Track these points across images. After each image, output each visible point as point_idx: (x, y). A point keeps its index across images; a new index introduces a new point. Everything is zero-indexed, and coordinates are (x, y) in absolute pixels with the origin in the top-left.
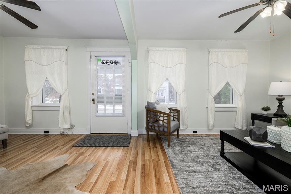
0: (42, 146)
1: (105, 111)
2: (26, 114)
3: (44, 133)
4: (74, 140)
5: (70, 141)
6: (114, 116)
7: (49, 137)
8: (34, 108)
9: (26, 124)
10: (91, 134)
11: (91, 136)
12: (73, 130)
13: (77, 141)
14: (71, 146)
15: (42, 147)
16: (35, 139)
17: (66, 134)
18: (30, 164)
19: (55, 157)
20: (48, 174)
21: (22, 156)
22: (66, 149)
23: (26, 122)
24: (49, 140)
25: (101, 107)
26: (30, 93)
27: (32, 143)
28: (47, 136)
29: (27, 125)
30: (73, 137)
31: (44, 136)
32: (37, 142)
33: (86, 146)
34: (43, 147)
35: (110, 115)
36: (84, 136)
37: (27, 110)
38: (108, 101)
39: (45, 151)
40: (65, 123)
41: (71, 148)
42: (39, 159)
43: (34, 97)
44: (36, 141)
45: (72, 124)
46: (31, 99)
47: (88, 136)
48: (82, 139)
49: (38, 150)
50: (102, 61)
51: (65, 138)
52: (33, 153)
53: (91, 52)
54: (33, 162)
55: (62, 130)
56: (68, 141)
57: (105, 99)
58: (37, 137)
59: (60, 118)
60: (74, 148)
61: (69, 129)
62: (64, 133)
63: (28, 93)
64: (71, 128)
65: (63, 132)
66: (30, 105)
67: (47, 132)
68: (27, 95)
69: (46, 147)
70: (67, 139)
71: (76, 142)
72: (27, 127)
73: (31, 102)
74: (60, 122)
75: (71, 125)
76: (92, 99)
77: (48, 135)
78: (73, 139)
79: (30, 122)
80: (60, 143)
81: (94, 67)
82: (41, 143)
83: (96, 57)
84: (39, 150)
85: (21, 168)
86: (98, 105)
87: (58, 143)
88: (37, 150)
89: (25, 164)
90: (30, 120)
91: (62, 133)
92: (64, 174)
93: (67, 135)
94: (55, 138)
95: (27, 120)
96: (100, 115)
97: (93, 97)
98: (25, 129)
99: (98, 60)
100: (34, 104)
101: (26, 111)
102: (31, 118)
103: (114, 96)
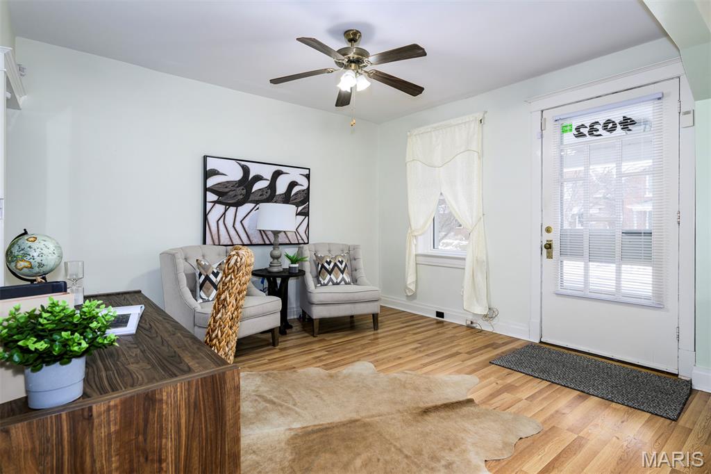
0: (429, 342)
1: (586, 282)
2: (406, 270)
3: (434, 316)
4: (495, 349)
5: (486, 347)
6: (617, 301)
7: (443, 326)
8: (421, 260)
9: (407, 291)
10: (541, 342)
11: (539, 347)
12: (495, 322)
13: (503, 353)
14: (486, 360)
15: (429, 345)
16: (420, 325)
17: (478, 327)
18: (406, 371)
19: (450, 374)
20: (434, 404)
21: (398, 352)
22: (475, 364)
23: (406, 288)
24: (444, 333)
25: (573, 271)
26: (413, 229)
27: (415, 332)
28: (441, 325)
29: (409, 294)
30: (493, 341)
31: (435, 322)
32: (423, 332)
33: (522, 371)
34: (431, 346)
35: (603, 297)
36: (520, 345)
37: (409, 263)
38: (597, 251)
39: (434, 353)
40: (477, 301)
41: (486, 366)
42: (422, 368)
43: (420, 235)
44: (422, 329)
45: (492, 307)
46: (415, 241)
47: (531, 346)
48: (514, 351)
49: (422, 349)
50: (578, 129)
51: (476, 338)
52: (414, 352)
53: (542, 111)
54: (413, 371)
55: (470, 318)
56: (480, 345)
57: (586, 245)
58: (423, 323)
59: (465, 287)
60: (493, 368)
61: (485, 316)
62: (474, 325)
63: (411, 229)
64: (490, 316)
65: (472, 323)
66: (414, 253)
67: (440, 314)
68: (409, 231)
69: (438, 348)
70: (480, 341)
71: (497, 355)
72: (407, 296)
73: (416, 245)
74: (465, 297)
75: (489, 309)
76: (545, 243)
77: (442, 322)
78: (494, 346)
79: (412, 287)
80: (463, 345)
81: (551, 151)
82: (428, 335)
83: (557, 123)
84: (424, 350)
85: (394, 374)
86: (565, 262)
87: (461, 345)
88: (420, 347)
89: (400, 369)
90: (413, 282)
91: (470, 323)
92: (463, 420)
93: (481, 331)
94: (454, 331)
95: (408, 283)
96: (569, 292)
97: (547, 237)
98: (405, 299)
99: (564, 130)
100: (420, 252)
101: (407, 263)
102: (414, 280)
103: (619, 235)
